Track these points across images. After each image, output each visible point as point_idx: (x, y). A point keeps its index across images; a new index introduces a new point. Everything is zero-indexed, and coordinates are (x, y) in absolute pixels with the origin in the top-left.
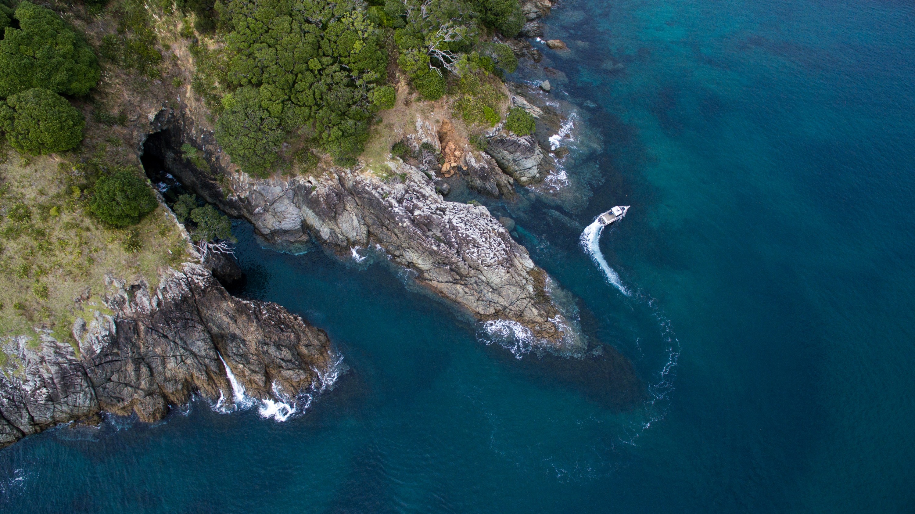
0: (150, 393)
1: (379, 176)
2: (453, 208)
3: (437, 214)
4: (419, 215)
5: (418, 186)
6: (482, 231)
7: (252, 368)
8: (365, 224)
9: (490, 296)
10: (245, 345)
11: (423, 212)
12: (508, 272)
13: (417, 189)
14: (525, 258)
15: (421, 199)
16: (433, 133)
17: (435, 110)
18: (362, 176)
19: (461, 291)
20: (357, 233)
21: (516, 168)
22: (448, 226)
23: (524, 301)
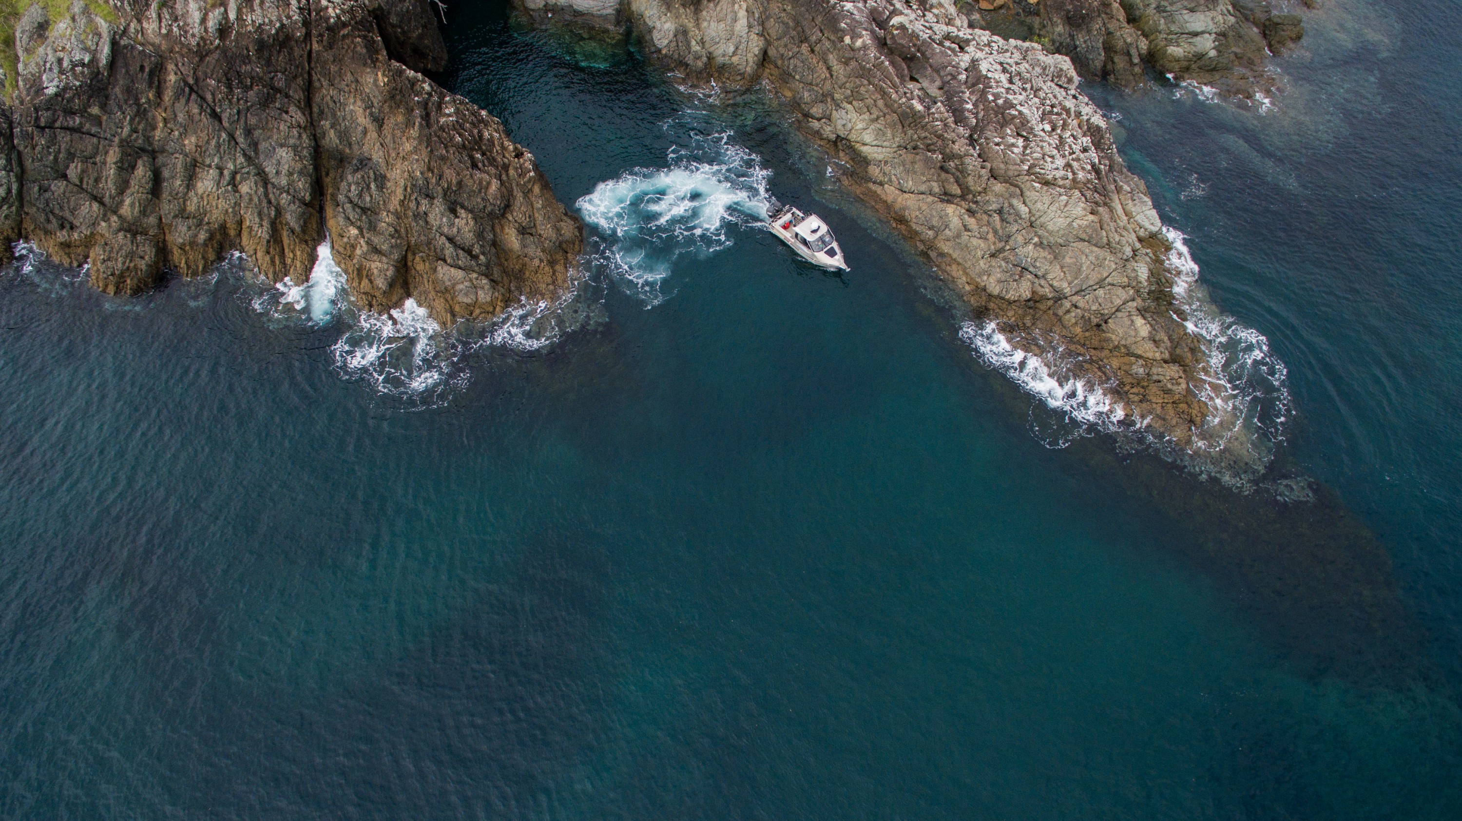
0: (132, 229)
2: (989, 45)
3: (943, 46)
6: (1048, 108)
7: (376, 241)
8: (760, 35)
9: (1029, 254)
10: (381, 187)
12: (1093, 214)
14: (1142, 203)
19: (955, 222)
20: (737, 48)
21: (1163, 24)
22: (963, 75)
23: (1121, 292)
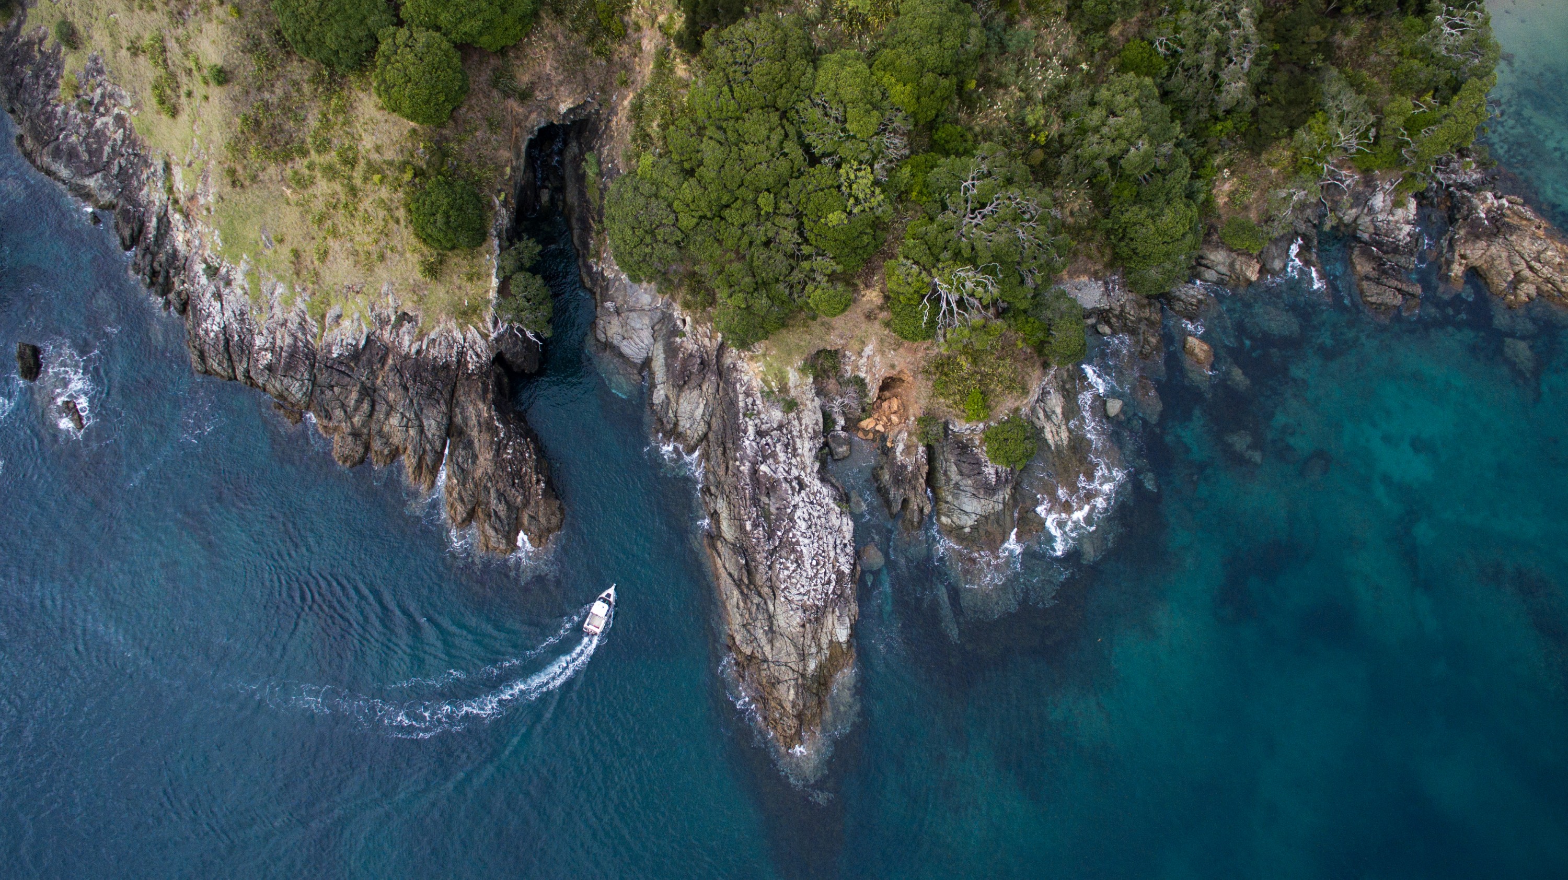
0: (356, 435)
1: (766, 381)
2: (815, 494)
3: (790, 486)
4: (764, 472)
5: (800, 431)
6: (820, 552)
7: (463, 493)
8: (707, 423)
9: (760, 633)
10: (474, 462)
11: (775, 470)
12: (803, 626)
13: (795, 433)
14: (842, 624)
15: (788, 451)
16: (878, 375)
17: (901, 350)
18: (745, 365)
19: (736, 599)
20: (691, 426)
21: (950, 498)
22: (789, 511)
23: (790, 673)
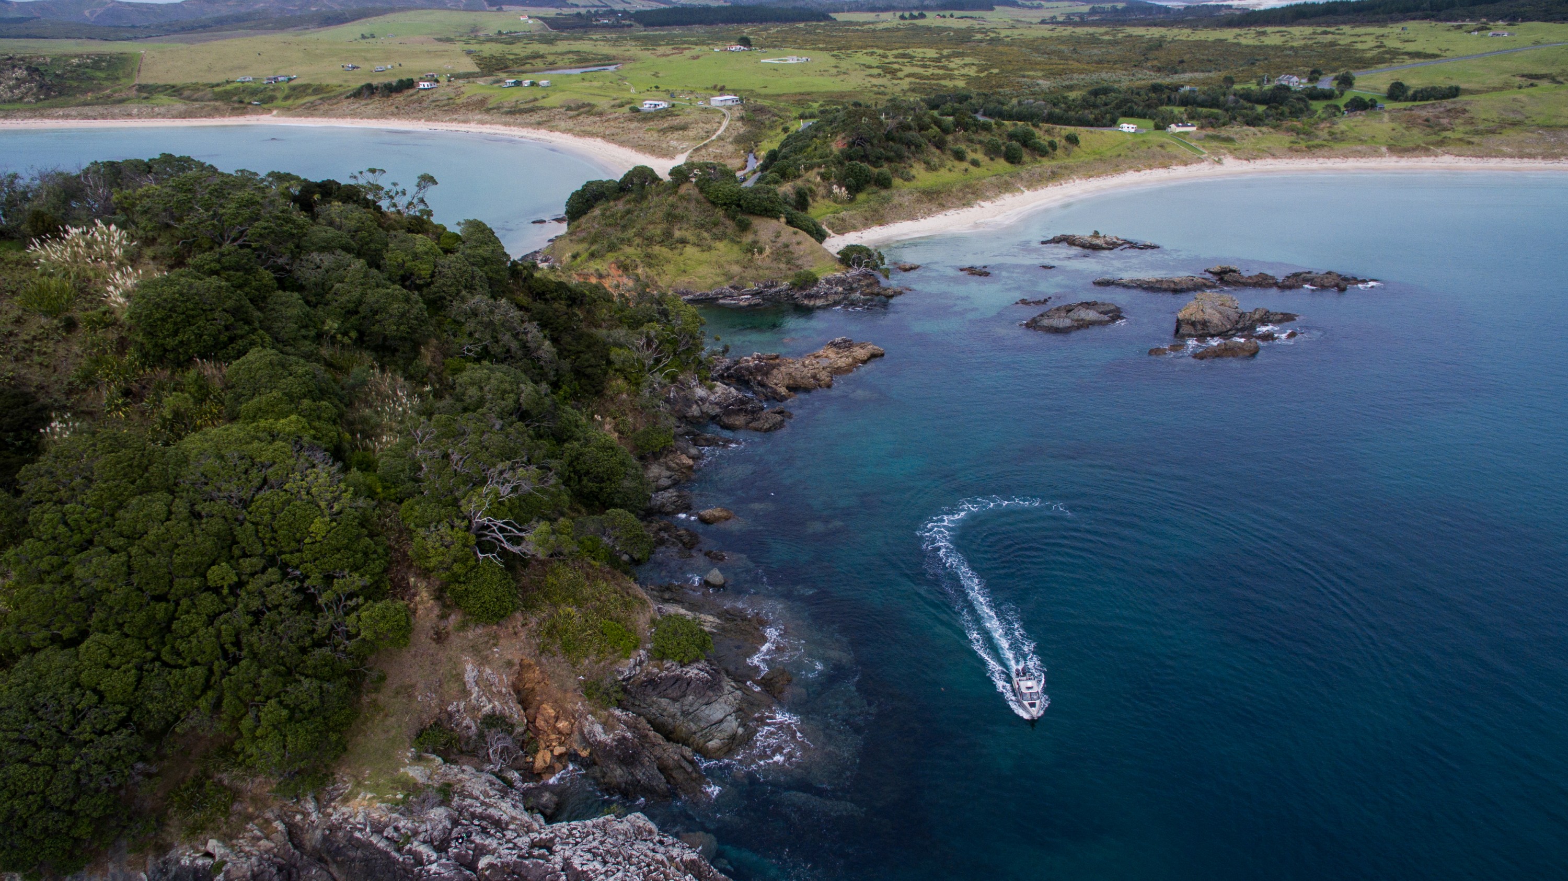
1: (388, 801)
2: (571, 835)
3: (534, 857)
4: (491, 866)
11: (500, 857)
13: (479, 811)
15: (492, 832)
16: (504, 690)
17: (502, 642)
21: (693, 726)
22: (563, 878)
